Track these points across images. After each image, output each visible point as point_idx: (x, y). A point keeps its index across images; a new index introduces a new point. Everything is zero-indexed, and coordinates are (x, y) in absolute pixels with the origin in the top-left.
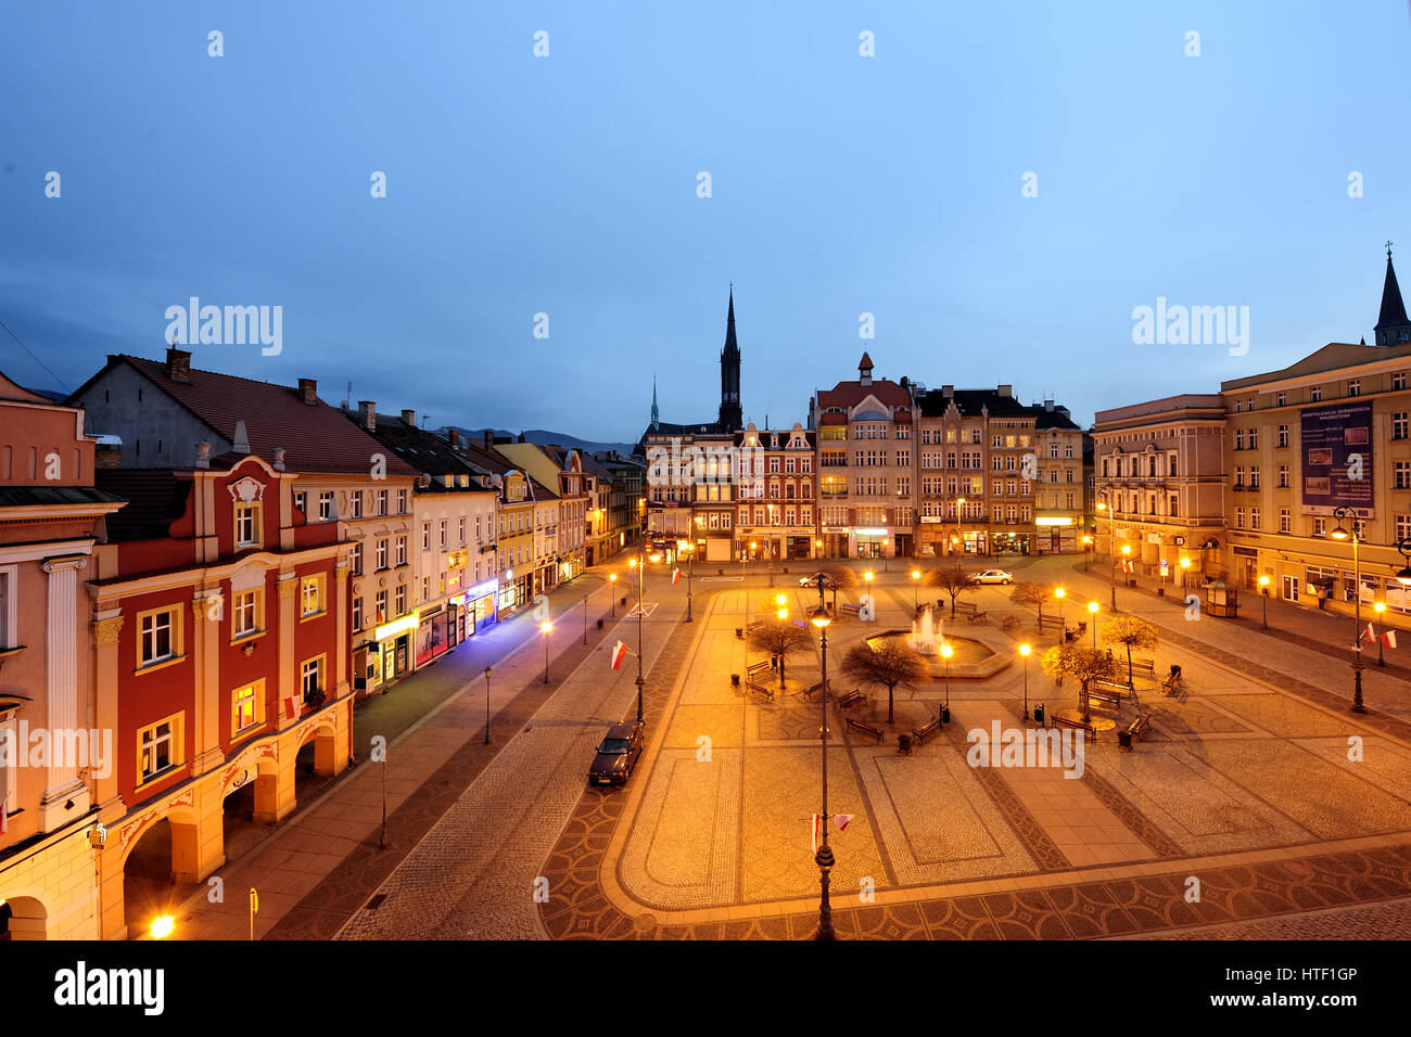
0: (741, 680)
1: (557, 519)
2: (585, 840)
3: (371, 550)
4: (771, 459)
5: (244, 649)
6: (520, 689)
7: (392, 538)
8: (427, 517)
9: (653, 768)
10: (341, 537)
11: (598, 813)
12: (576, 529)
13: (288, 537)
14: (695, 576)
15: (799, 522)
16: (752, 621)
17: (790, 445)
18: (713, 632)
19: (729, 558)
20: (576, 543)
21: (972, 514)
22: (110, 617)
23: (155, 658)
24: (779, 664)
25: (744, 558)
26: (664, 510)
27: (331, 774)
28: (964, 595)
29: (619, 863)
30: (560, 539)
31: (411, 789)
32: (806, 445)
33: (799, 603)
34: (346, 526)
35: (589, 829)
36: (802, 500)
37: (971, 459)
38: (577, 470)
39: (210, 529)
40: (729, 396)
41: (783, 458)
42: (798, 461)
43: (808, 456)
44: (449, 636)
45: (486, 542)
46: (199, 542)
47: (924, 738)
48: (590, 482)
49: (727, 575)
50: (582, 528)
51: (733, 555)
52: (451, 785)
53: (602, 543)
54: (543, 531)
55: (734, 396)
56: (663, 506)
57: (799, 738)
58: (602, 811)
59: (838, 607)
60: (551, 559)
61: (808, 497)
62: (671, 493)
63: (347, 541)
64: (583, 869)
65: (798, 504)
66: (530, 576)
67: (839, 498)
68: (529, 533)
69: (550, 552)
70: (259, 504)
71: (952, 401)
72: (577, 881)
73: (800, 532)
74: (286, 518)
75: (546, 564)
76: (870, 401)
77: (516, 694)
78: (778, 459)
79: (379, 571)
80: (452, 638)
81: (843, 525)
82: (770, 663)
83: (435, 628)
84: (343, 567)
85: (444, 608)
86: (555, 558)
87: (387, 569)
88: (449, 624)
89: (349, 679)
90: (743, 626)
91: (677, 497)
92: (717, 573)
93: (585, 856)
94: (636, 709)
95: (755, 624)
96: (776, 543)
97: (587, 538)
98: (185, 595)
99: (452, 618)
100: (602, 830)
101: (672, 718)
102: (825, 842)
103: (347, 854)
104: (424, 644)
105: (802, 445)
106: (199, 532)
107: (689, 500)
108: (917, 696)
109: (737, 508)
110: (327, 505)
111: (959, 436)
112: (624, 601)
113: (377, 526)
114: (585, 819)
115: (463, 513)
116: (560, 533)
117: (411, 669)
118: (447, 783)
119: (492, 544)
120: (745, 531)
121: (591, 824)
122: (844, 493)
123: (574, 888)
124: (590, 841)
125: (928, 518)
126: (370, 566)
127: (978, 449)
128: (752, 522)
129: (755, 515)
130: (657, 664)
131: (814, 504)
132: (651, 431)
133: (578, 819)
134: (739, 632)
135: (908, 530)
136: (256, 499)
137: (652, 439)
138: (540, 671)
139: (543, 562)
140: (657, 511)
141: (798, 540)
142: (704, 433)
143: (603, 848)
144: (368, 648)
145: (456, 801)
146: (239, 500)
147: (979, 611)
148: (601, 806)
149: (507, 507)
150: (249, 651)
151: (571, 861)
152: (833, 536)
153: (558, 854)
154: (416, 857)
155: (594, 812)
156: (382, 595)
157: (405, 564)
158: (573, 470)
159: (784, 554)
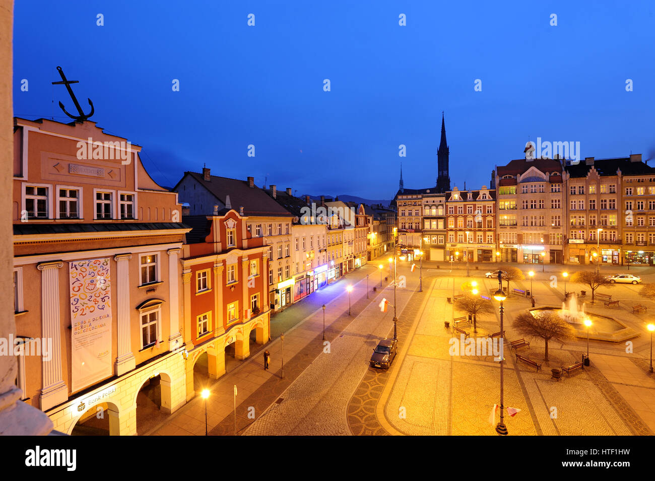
0: (450, 325)
1: (353, 237)
2: (368, 393)
3: (276, 250)
4: (468, 206)
5: (231, 288)
6: (338, 317)
7: (284, 245)
8: (297, 235)
9: (402, 364)
10: (264, 244)
11: (375, 381)
12: (363, 243)
13: (245, 243)
14: (424, 268)
15: (485, 241)
16: (456, 294)
17: (480, 198)
18: (434, 298)
19: (443, 260)
20: (363, 249)
21: (608, 238)
22: (188, 273)
23: (202, 289)
24: (473, 319)
25: (452, 260)
26: (407, 234)
27: (262, 344)
28: (602, 289)
29: (385, 407)
30: (355, 247)
31: (293, 355)
32: (489, 198)
33: (485, 287)
34: (266, 239)
35: (370, 388)
36: (487, 229)
37: (608, 203)
38: (363, 214)
39: (219, 240)
40: (443, 173)
41: (475, 205)
42: (484, 207)
43: (491, 204)
44: (307, 289)
45: (322, 248)
46: (215, 244)
47: (570, 373)
48: (369, 219)
49: (441, 269)
50: (365, 242)
51: (445, 258)
52: (309, 355)
53: (375, 250)
54: (347, 243)
55: (445, 172)
56: (406, 232)
57: (485, 361)
58: (376, 380)
59: (510, 291)
60: (351, 257)
61: (491, 227)
62: (410, 225)
63: (266, 246)
64: (368, 406)
65: (485, 231)
66: (341, 264)
67: (511, 228)
68: (341, 243)
69: (350, 253)
70: (235, 229)
71: (593, 167)
72: (365, 411)
73: (486, 247)
74: (244, 236)
75: (349, 259)
76: (533, 170)
77: (336, 318)
78: (472, 206)
79: (279, 259)
80: (308, 290)
81: (513, 243)
82: (468, 318)
83: (301, 285)
84: (266, 257)
85: (305, 277)
86: (353, 256)
87: (282, 258)
88: (307, 284)
89: (268, 304)
90: (451, 296)
91: (414, 227)
92: (436, 267)
93: (368, 400)
94: (393, 333)
95: (459, 296)
96: (471, 253)
97: (368, 247)
98: (211, 265)
99: (308, 282)
100: (376, 389)
101: (412, 340)
102: (502, 421)
103: (268, 378)
104: (297, 292)
105: (487, 198)
106: (215, 241)
107: (420, 228)
108: (565, 347)
109: (448, 233)
110: (259, 230)
111: (598, 188)
112: (386, 279)
113: (278, 239)
114: (368, 382)
115: (312, 234)
116: (355, 244)
117: (292, 302)
118: (307, 355)
119: (325, 248)
120: (452, 245)
121: (372, 386)
122: (514, 225)
123: (363, 414)
124: (371, 393)
125: (574, 240)
126: (275, 257)
127: (613, 197)
128: (456, 240)
129: (458, 237)
130: (404, 312)
131: (495, 231)
132: (400, 193)
133: (365, 382)
134: (449, 300)
135: (560, 248)
136: (234, 228)
137: (400, 197)
138: (347, 309)
139: (347, 258)
140: (403, 234)
141: (484, 251)
142: (428, 193)
143: (377, 398)
144: (275, 292)
145: (311, 363)
146: (228, 228)
147: (613, 300)
148: (376, 378)
149: (331, 231)
150: (233, 289)
151: (362, 401)
152: (507, 249)
153: (356, 396)
154: (295, 385)
155: (372, 380)
156: (280, 269)
157: (289, 256)
158: (361, 213)
159: (476, 259)
